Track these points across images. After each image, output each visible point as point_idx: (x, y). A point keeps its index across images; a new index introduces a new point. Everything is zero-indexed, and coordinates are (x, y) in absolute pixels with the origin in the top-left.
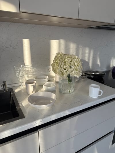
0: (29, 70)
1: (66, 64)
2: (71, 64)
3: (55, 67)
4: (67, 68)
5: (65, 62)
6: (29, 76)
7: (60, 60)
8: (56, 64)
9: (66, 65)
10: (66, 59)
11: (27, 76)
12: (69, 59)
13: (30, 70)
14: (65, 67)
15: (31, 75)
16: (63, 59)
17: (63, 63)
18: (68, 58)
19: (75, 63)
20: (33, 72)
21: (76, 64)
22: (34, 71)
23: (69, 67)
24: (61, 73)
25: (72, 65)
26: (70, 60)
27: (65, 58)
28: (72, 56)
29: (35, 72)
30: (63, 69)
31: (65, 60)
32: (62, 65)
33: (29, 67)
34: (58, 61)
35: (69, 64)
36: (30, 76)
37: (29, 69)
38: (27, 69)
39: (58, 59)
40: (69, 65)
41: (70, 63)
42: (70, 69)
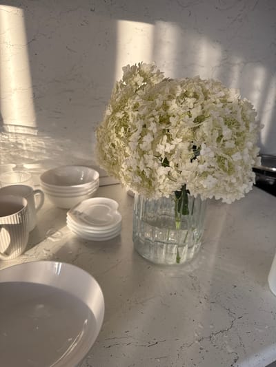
0: (23, 142)
1: (173, 132)
2: (199, 133)
3: (107, 147)
4: (172, 152)
5: (164, 120)
6: (22, 168)
7: (136, 107)
8: (118, 130)
9: (170, 140)
10: (174, 106)
11: (14, 166)
12: (190, 101)
13: (27, 145)
14: (164, 148)
15: (31, 161)
16: (159, 102)
17: (153, 127)
18: (185, 95)
19: (220, 131)
20: (39, 151)
21: (227, 132)
22: (42, 148)
23: (186, 151)
24: (138, 179)
25: (203, 138)
26: (195, 113)
27: (170, 98)
28: (207, 87)
29: (48, 151)
30: (149, 157)
31: (166, 107)
32: (148, 139)
33: (21, 130)
34: (130, 113)
35: (186, 131)
36: (27, 166)
37: (21, 140)
38: (12, 140)
39: (130, 104)
40: (185, 140)
41: (195, 129)
42: (188, 164)
